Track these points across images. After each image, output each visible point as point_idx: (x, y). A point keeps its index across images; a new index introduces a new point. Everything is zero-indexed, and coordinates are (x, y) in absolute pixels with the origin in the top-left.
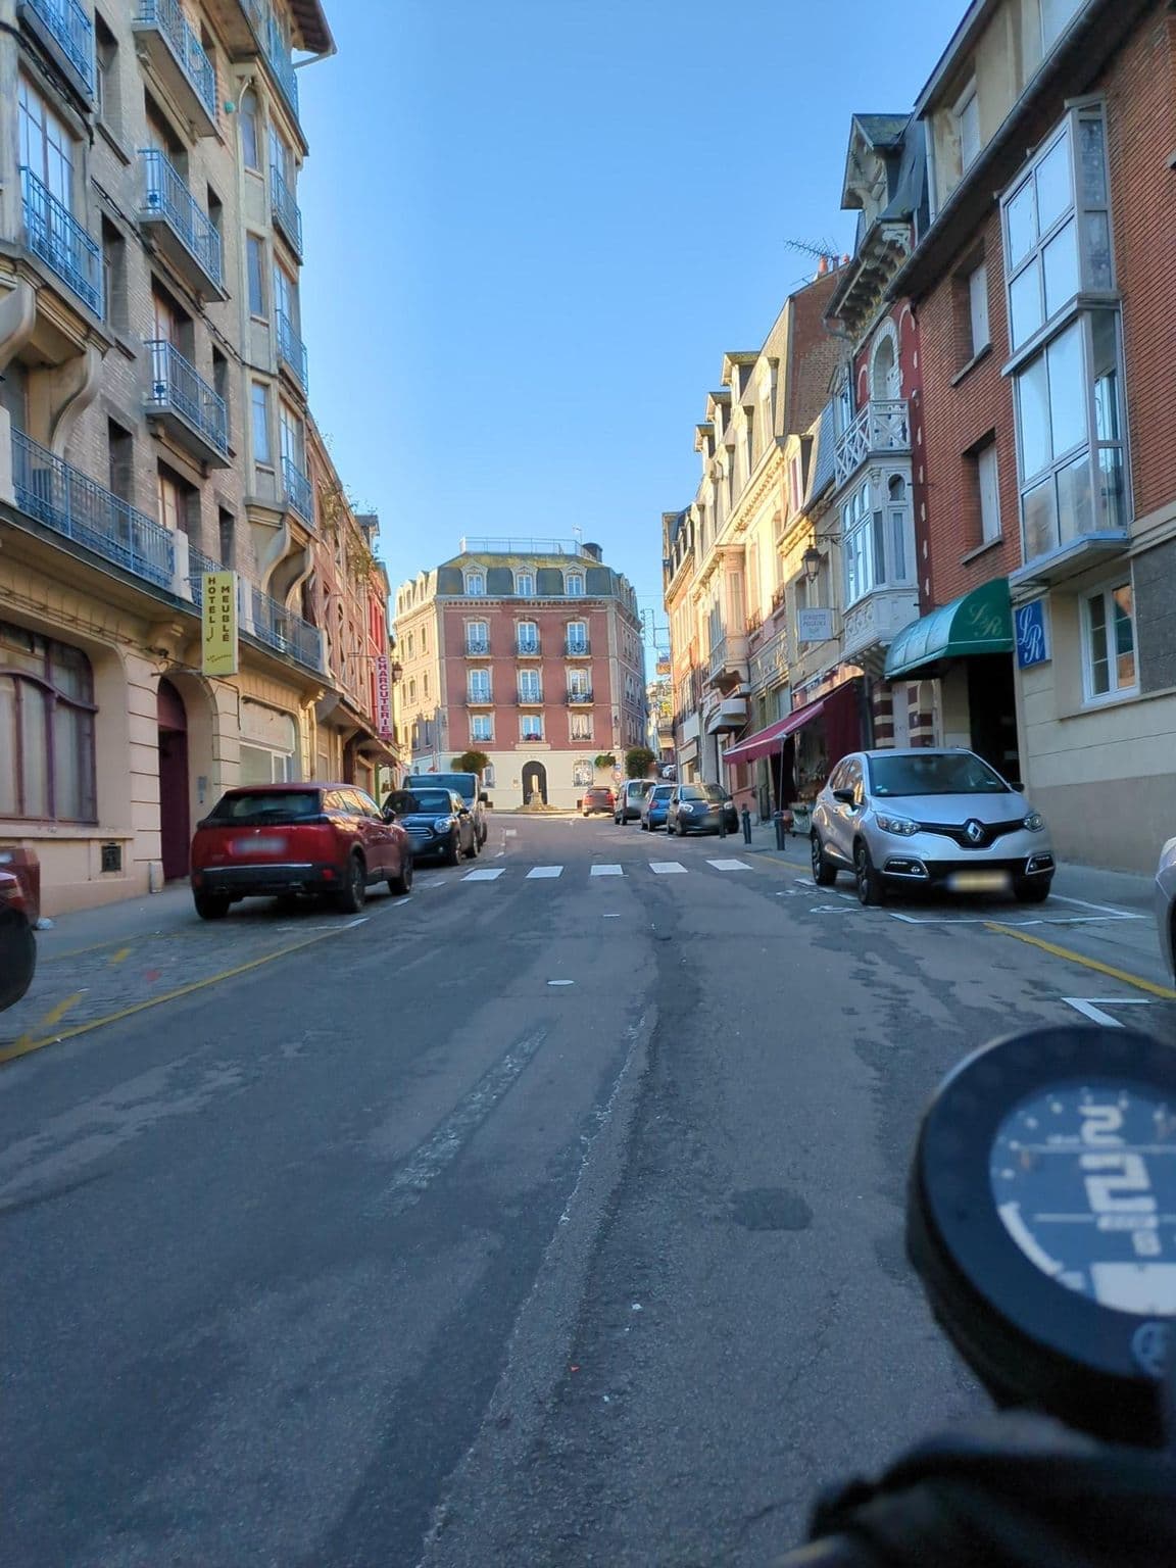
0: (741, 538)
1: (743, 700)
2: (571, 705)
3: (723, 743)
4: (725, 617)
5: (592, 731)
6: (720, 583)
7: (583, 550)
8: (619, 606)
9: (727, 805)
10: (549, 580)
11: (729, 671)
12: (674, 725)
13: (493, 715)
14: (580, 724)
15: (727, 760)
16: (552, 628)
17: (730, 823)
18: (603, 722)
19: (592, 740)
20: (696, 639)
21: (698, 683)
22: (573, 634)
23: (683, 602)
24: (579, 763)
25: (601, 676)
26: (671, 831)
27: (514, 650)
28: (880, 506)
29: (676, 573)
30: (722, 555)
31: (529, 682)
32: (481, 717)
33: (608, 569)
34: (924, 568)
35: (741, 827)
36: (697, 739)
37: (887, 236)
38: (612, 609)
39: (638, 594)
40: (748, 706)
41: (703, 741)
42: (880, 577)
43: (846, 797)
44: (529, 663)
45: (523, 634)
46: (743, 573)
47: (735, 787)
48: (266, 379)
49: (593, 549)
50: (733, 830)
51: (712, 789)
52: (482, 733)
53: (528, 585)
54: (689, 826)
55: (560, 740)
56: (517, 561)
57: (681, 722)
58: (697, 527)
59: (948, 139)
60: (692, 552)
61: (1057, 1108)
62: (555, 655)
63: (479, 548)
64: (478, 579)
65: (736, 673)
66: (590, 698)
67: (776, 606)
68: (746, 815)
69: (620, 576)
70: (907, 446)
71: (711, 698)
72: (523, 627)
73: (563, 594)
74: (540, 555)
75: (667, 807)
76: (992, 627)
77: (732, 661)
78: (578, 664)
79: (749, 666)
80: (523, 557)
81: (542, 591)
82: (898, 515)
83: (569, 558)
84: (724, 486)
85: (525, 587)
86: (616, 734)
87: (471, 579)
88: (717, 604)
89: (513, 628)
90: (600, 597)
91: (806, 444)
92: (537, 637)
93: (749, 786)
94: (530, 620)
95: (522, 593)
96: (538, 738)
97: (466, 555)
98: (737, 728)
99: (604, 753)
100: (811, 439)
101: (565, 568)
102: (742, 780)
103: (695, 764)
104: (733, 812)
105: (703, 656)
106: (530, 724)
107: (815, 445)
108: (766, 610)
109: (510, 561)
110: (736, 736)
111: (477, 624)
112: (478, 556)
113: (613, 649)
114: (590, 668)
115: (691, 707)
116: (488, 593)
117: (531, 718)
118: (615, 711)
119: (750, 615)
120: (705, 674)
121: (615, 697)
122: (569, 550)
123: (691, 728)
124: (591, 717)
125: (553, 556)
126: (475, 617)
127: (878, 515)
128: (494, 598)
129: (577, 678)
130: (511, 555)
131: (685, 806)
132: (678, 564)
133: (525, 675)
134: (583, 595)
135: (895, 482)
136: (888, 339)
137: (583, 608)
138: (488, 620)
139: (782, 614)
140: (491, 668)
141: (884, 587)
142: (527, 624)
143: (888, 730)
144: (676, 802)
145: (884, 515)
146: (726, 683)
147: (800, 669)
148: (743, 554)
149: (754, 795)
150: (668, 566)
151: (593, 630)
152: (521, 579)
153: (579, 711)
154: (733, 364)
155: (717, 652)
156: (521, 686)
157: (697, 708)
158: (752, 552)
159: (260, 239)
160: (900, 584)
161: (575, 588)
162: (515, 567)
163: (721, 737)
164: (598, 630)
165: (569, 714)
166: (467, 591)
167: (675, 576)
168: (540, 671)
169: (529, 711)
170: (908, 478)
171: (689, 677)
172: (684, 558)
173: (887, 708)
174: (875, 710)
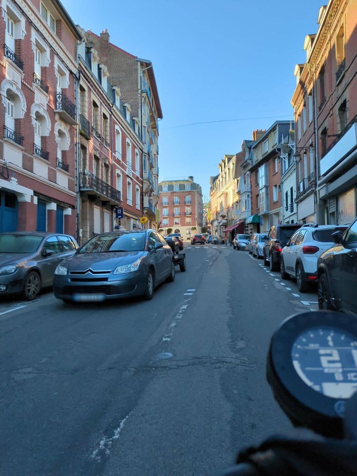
0: (227, 191)
1: (226, 220)
2: (186, 216)
3: (222, 227)
4: (223, 205)
5: (191, 221)
6: (223, 198)
7: (189, 178)
8: (198, 192)
9: (223, 239)
10: (182, 187)
11: (224, 215)
12: (212, 222)
13: (168, 219)
14: (188, 220)
15: (223, 232)
16: (182, 198)
17: (223, 243)
18: (194, 219)
19: (191, 224)
20: (217, 206)
21: (217, 214)
22: (187, 199)
23: (215, 197)
24: (187, 229)
25: (193, 209)
26: (212, 243)
27: (174, 203)
28: (246, 199)
29: (213, 191)
30: (223, 193)
31: (177, 211)
32: (166, 219)
33: (196, 184)
34: (252, 208)
35: (225, 243)
36: (217, 226)
37: (248, 162)
38: (196, 193)
39: (202, 189)
40: (227, 222)
41: (218, 226)
42: (246, 209)
43: (236, 239)
44: (177, 206)
45: (176, 200)
46: (227, 197)
47: (224, 236)
48: (155, 176)
49: (191, 178)
50: (224, 244)
51: (220, 236)
52: (166, 223)
53: (177, 188)
54: (216, 243)
55: (183, 224)
56: (174, 182)
57: (213, 222)
58: (218, 184)
59: (255, 153)
60: (217, 188)
61: (312, 335)
62: (183, 204)
63: (166, 180)
64: (166, 188)
65: (225, 215)
66: (191, 214)
67: (232, 205)
68: (226, 241)
69: (198, 185)
70: (250, 191)
71: (220, 219)
72: (176, 198)
73: (185, 190)
74: (180, 181)
75: (212, 239)
76: (258, 219)
77: (224, 213)
78: (188, 206)
79: (228, 214)
80: (176, 181)
81: (180, 189)
82: (249, 200)
83: (186, 181)
84: (224, 179)
85: (176, 189)
86: (196, 222)
87: (164, 187)
88: (222, 202)
89: (173, 198)
90: (193, 190)
91: (238, 181)
92: (179, 200)
93: (227, 236)
94: (177, 196)
95: (176, 190)
96: (178, 224)
97: (163, 182)
98: (225, 226)
99: (194, 227)
100: (238, 180)
101: (185, 183)
102: (226, 235)
103: (216, 231)
104: (224, 240)
105: (219, 209)
106: (176, 220)
107: (239, 181)
108: (231, 205)
109: (173, 182)
110: (225, 227)
111: (165, 198)
112: (165, 182)
113: (196, 202)
114: (191, 207)
115: (216, 219)
116: (168, 190)
117: (177, 219)
118: (196, 217)
119: (228, 205)
120: (219, 213)
121: (196, 213)
122: (187, 179)
123: (216, 223)
124: (191, 218)
125: (183, 181)
126: (165, 196)
127: (246, 200)
128: (170, 192)
129: (188, 209)
130: (173, 181)
131: (215, 239)
132: (214, 190)
133: (176, 209)
134: (190, 190)
135: (248, 196)
136: (248, 174)
137: (189, 193)
138: (168, 197)
139: (233, 207)
140: (168, 208)
141: (246, 210)
142: (176, 197)
143: (248, 230)
144: (214, 238)
145: (247, 200)
146: (223, 217)
147: (236, 218)
148: (227, 193)
149: (228, 238)
150: (211, 188)
151: (192, 198)
152: (175, 187)
153: (188, 217)
154: (226, 157)
155: (222, 211)
156: (175, 212)
157: (217, 219)
158: (229, 194)
159: (155, 154)
160: (249, 210)
161: (188, 188)
162: (174, 184)
163: (222, 226)
164: (193, 198)
165: (186, 218)
166: (163, 191)
167: (213, 192)
168: (179, 208)
169: (177, 217)
170: (250, 195)
171: (215, 213)
172: (215, 189)
173: (247, 227)
174: (246, 227)
